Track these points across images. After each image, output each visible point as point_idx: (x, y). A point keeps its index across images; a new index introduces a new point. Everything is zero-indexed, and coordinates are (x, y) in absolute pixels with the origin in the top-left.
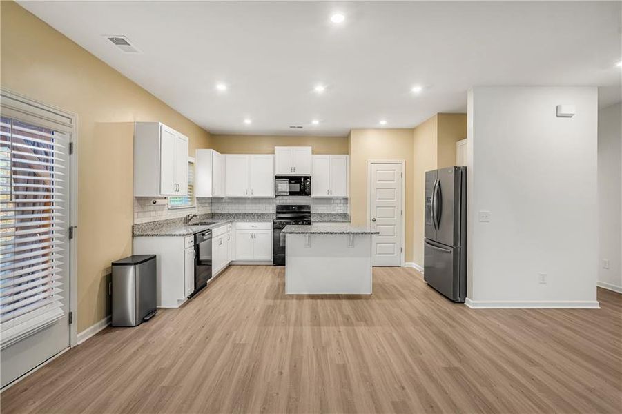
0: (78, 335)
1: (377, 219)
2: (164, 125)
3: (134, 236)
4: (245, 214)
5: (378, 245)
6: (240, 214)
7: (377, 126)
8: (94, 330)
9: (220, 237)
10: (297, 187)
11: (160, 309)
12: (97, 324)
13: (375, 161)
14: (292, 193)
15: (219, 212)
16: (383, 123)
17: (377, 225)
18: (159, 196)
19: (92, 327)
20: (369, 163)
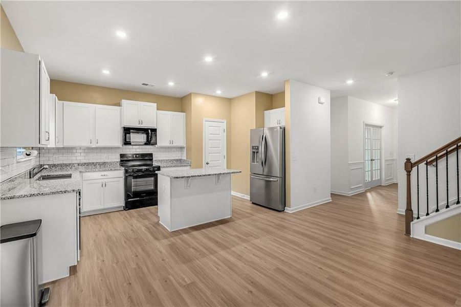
1: (209, 162)
7: (214, 94)
13: (208, 119)
15: (50, 163)
16: (219, 92)
17: (210, 167)
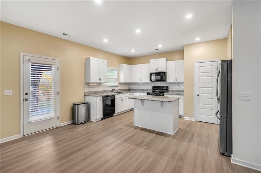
0: (61, 124)
1: (200, 94)
2: (92, 58)
3: (85, 96)
4: (141, 90)
5: (201, 109)
6: (139, 89)
7: (196, 42)
8: (67, 123)
9: (122, 98)
10: (159, 77)
11: (90, 121)
12: (69, 122)
13: (197, 61)
14: (157, 80)
15: (132, 88)
16: (198, 39)
17: (200, 98)
18: (90, 82)
19: (66, 122)
20: (195, 63)
